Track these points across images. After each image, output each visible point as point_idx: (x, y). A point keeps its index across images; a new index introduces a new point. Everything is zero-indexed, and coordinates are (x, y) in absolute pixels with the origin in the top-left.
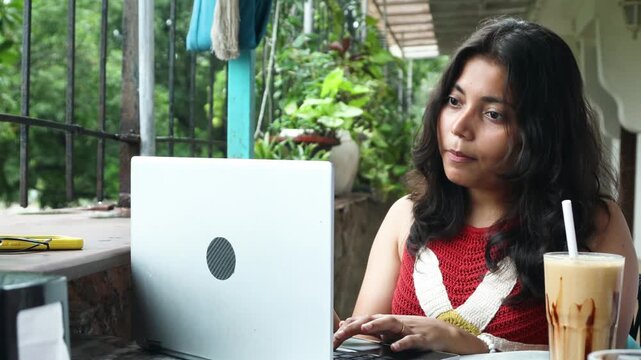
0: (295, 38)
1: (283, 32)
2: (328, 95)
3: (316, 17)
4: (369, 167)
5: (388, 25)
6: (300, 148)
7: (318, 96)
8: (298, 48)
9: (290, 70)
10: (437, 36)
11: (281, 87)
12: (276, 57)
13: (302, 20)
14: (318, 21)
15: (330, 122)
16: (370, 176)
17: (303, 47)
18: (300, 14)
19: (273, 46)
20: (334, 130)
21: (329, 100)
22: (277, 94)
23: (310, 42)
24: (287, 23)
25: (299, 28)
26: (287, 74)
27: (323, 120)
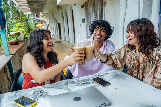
2: (17, 27)
4: (26, 35)
5: (23, 10)
6: (14, 36)
7: (16, 27)
10: (31, 11)
13: (10, 14)
15: (18, 31)
16: (26, 36)
20: (19, 33)
21: (18, 28)
22: (8, 27)
23: (12, 18)
24: (7, 15)
25: (10, 16)
26: (9, 24)
27: (17, 31)
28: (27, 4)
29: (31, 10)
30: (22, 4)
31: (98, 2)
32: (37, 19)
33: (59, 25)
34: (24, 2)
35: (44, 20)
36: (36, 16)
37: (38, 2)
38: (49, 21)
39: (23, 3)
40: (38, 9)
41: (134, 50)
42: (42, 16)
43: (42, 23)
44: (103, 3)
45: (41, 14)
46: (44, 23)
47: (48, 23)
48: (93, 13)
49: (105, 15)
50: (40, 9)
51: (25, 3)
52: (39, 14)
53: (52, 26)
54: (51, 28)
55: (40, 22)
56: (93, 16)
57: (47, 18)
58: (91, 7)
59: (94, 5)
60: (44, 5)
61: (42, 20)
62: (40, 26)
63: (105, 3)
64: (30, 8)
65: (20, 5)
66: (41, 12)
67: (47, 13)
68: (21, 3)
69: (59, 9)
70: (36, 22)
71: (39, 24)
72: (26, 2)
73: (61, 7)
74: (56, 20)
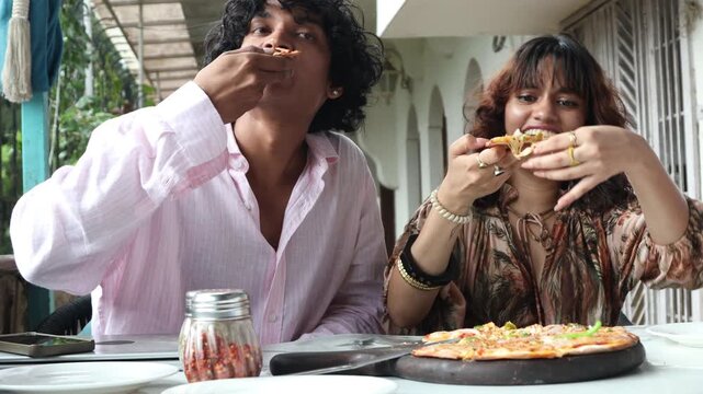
0: (77, 100)
1: (66, 95)
3: (96, 85)
8: (82, 110)
9: (75, 130)
11: (66, 148)
12: (60, 119)
13: (84, 84)
14: (98, 88)
17: (86, 108)
18: (82, 77)
19: (56, 107)
23: (93, 105)
24: (69, 86)
25: (81, 91)
26: (72, 135)
30: (162, 57)
34: (175, 48)
39: (167, 53)
41: (496, 210)
44: (682, 7)
48: (619, 84)
51: (181, 52)
58: (603, 46)
63: (694, 5)
65: (151, 65)
68: (158, 50)
69: (393, 89)
73: (408, 73)
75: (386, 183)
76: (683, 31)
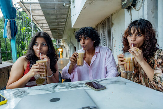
28: (50, 31)
29: (53, 36)
30: (46, 31)
31: (106, 24)
32: (58, 44)
33: (75, 48)
34: (48, 29)
35: (64, 45)
36: (57, 42)
37: (59, 29)
38: (67, 46)
40: (59, 36)
42: (63, 42)
43: (62, 48)
44: (111, 23)
45: (61, 40)
46: (64, 48)
47: (67, 47)
48: (103, 34)
49: (113, 34)
50: (61, 35)
52: (60, 40)
53: (69, 50)
54: (69, 51)
55: (60, 47)
56: (102, 36)
57: (66, 43)
58: (100, 29)
59: (103, 27)
60: (64, 32)
61: (63, 45)
62: (61, 51)
63: (112, 23)
64: (52, 34)
66: (62, 38)
67: (66, 39)
68: (46, 30)
70: (58, 47)
71: (60, 48)
72: (49, 29)
74: (73, 44)
75: (75, 46)
76: (111, 27)
